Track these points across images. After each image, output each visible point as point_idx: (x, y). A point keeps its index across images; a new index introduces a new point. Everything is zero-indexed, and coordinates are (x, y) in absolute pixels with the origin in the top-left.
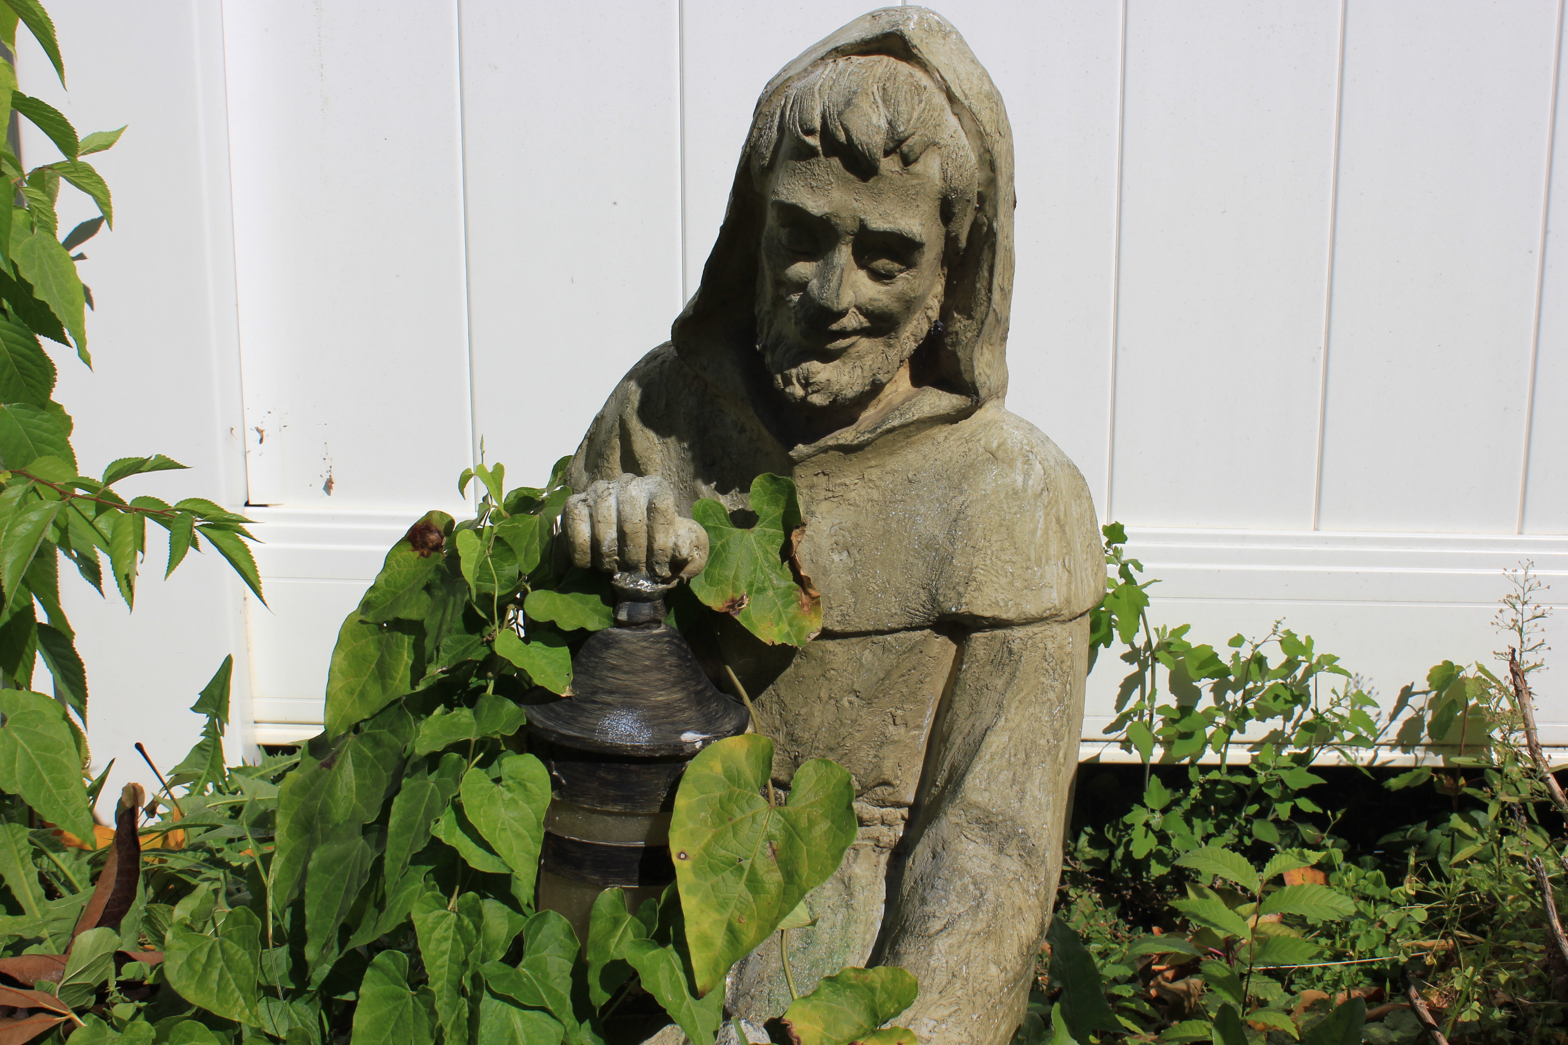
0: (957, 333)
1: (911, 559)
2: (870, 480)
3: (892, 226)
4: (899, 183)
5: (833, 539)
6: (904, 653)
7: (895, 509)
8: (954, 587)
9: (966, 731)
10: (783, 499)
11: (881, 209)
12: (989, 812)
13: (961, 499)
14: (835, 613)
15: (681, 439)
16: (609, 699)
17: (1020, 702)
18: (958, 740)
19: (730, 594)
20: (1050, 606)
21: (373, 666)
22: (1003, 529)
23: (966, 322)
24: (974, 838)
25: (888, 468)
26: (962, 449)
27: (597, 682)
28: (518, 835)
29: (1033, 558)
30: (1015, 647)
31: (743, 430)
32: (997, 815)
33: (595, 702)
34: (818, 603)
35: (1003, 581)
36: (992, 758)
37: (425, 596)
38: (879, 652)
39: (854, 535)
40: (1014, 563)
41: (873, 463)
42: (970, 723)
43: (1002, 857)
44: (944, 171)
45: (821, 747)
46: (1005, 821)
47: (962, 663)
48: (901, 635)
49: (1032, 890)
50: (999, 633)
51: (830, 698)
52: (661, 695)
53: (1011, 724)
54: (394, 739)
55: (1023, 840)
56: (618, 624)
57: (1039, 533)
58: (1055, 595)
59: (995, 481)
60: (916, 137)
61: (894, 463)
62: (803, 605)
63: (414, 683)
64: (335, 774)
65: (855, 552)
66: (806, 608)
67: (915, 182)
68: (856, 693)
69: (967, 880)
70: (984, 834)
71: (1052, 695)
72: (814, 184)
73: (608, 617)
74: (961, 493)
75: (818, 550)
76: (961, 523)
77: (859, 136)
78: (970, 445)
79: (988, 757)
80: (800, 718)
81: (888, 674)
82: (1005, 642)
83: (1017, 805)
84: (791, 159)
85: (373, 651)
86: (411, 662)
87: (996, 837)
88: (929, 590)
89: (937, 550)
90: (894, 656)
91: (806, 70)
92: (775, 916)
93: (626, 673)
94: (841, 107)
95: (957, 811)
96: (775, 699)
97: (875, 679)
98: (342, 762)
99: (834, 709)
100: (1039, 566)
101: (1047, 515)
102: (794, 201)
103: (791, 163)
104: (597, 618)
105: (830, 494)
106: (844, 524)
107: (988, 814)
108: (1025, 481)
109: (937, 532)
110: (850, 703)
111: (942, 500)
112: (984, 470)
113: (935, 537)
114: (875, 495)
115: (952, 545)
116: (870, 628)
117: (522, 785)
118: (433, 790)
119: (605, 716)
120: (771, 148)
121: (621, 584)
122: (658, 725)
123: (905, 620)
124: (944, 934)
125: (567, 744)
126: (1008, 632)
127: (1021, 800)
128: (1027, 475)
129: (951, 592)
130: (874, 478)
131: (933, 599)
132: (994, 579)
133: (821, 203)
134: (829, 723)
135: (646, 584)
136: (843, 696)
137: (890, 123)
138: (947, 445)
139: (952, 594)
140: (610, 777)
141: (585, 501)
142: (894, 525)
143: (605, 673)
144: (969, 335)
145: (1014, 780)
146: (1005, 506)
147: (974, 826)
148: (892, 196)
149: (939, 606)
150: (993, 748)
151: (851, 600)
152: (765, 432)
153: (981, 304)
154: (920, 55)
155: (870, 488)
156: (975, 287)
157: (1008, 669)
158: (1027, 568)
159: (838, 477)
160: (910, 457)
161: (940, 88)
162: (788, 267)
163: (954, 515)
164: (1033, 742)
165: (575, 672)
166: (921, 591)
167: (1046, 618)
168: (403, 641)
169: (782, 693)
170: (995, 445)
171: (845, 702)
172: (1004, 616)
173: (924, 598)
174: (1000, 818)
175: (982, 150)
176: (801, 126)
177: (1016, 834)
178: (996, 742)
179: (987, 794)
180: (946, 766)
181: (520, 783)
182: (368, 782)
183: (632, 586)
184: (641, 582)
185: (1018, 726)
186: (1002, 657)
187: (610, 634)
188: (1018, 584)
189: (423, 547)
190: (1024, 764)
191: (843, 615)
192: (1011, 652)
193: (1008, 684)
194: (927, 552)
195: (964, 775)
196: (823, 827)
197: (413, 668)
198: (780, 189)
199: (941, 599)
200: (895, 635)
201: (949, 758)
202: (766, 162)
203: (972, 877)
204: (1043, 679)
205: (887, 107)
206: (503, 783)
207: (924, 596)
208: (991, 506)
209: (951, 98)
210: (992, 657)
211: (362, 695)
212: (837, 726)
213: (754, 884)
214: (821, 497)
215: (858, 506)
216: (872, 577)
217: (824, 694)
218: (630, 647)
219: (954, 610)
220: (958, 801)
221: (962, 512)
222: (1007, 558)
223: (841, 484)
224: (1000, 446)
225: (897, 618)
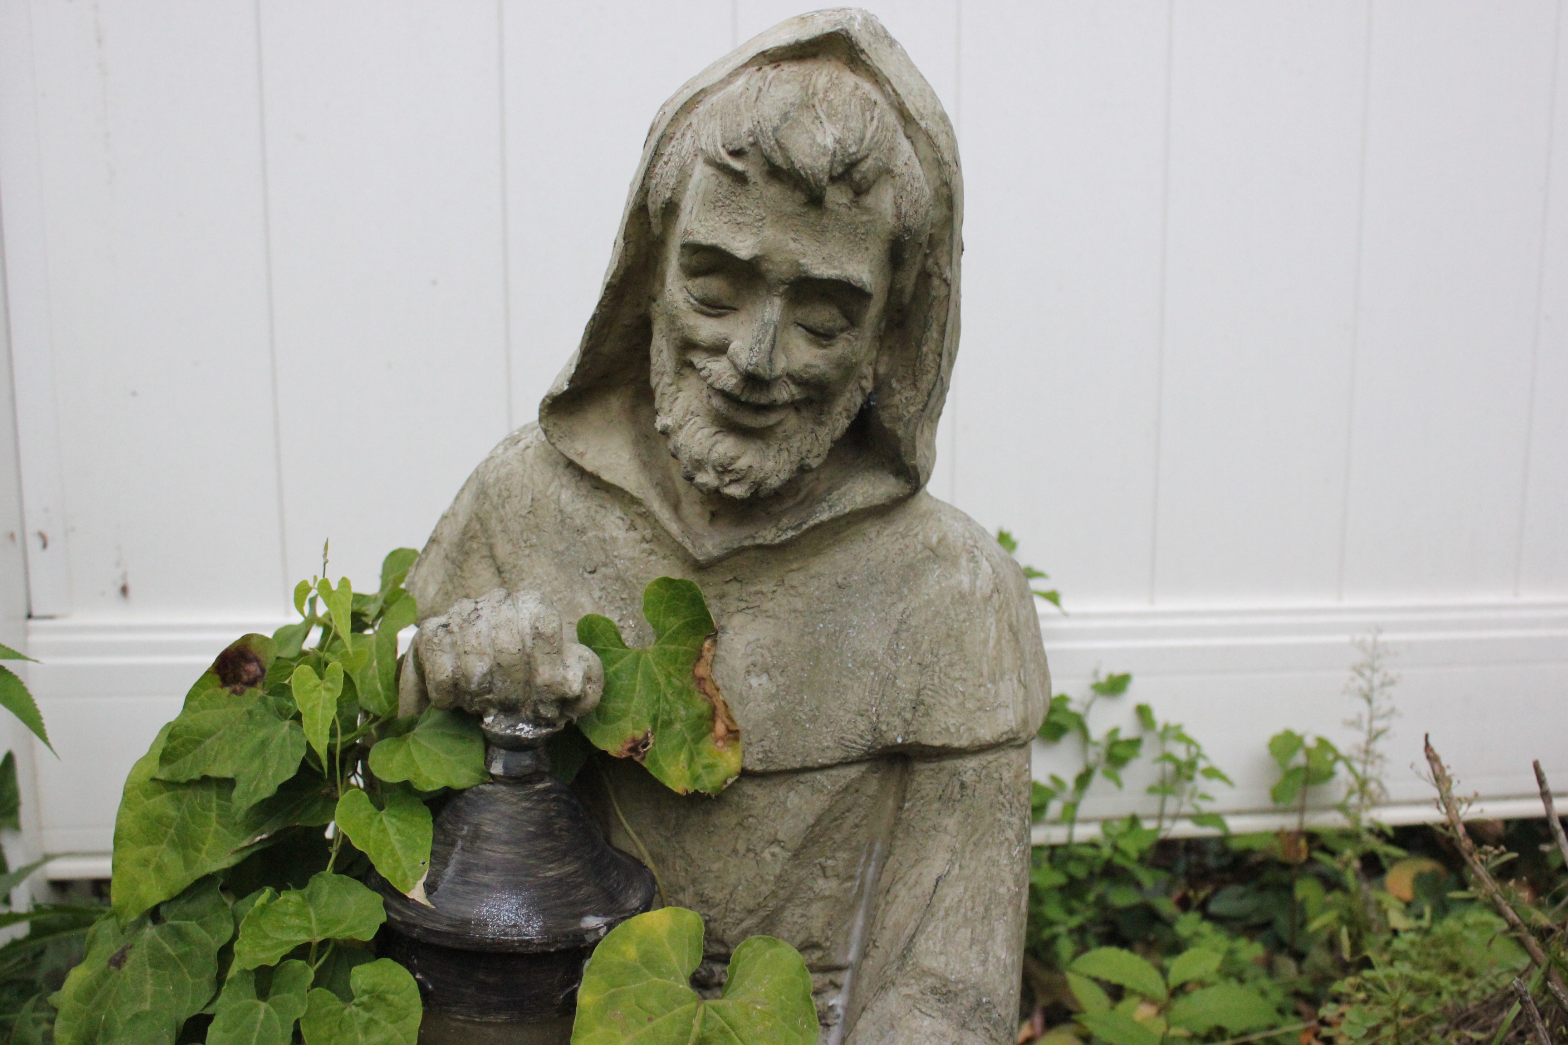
0: (897, 407)
1: (844, 681)
2: (792, 587)
3: (838, 272)
4: (846, 219)
5: (750, 660)
6: (838, 793)
7: (823, 621)
8: (899, 714)
9: (911, 881)
11: (825, 252)
12: (947, 980)
13: (901, 606)
14: (756, 749)
16: (485, 878)
17: (975, 844)
18: (901, 892)
19: (631, 734)
20: (1006, 728)
21: (172, 831)
22: (952, 641)
23: (909, 394)
24: (929, 1012)
25: (812, 572)
26: (897, 546)
29: (985, 672)
30: (967, 779)
32: (956, 983)
35: (953, 702)
36: (947, 915)
38: (808, 793)
39: (775, 654)
40: (965, 680)
41: (795, 566)
42: (917, 871)
43: (964, 1032)
44: (898, 206)
45: (737, 908)
46: (966, 989)
47: (903, 800)
48: (834, 772)
50: (948, 763)
51: (748, 850)
52: (551, 870)
53: (967, 872)
54: (206, 935)
55: (988, 1011)
56: (492, 779)
57: (992, 643)
58: (1011, 716)
59: (939, 583)
60: (870, 162)
61: (820, 565)
62: (717, 740)
65: (777, 674)
66: (721, 743)
67: (865, 218)
68: (779, 843)
70: (942, 1006)
71: (1010, 834)
72: (740, 220)
74: (901, 600)
75: (731, 674)
76: (904, 635)
77: (801, 157)
78: (907, 541)
79: (942, 913)
80: (712, 875)
81: (819, 819)
82: (955, 774)
83: (979, 970)
85: (171, 812)
87: (956, 1009)
88: (869, 717)
89: (876, 669)
90: (826, 798)
94: (776, 123)
95: (907, 980)
97: (803, 826)
99: (753, 863)
100: (994, 682)
101: (999, 621)
102: (714, 242)
104: (465, 772)
105: (743, 605)
106: (762, 642)
107: (946, 982)
108: (973, 583)
109: (874, 647)
110: (773, 855)
111: (878, 607)
112: (925, 570)
113: (872, 653)
114: (799, 604)
115: (895, 662)
116: (798, 766)
117: (382, 1000)
118: (266, 1013)
119: (482, 902)
121: (495, 729)
122: (550, 908)
123: (839, 754)
125: (434, 940)
126: (958, 763)
127: (984, 962)
128: (975, 575)
129: (895, 718)
130: (796, 583)
131: (874, 729)
132: (943, 700)
133: (749, 243)
134: (747, 880)
135: (527, 728)
136: (763, 848)
137: (838, 142)
138: (880, 542)
139: (897, 722)
140: (491, 980)
141: (446, 625)
142: (823, 640)
143: (483, 844)
144: (912, 409)
145: (973, 939)
146: (952, 613)
147: (929, 997)
149: (881, 735)
150: (947, 903)
151: (774, 733)
153: (928, 371)
154: (869, 62)
155: (791, 595)
156: (920, 351)
157: (959, 807)
158: (980, 686)
159: (754, 584)
160: (838, 557)
161: (891, 104)
162: (702, 326)
163: (895, 626)
164: (993, 891)
166: (859, 718)
167: (1002, 744)
168: (211, 802)
170: (934, 540)
171: (766, 855)
172: (956, 744)
173: (862, 728)
174: (961, 986)
175: (938, 182)
176: (723, 147)
177: (980, 1004)
178: (950, 895)
179: (943, 959)
180: (888, 923)
181: (377, 997)
182: (169, 988)
183: (508, 731)
184: (521, 726)
185: (974, 873)
186: (952, 792)
187: (481, 792)
188: (970, 705)
189: (234, 682)
190: (983, 918)
191: (765, 752)
192: (962, 786)
193: (961, 824)
194: (863, 672)
195: (914, 936)
198: (695, 226)
199: (884, 728)
200: (827, 772)
202: (671, 195)
204: (999, 815)
205: (833, 123)
206: (354, 1001)
207: (862, 724)
208: (937, 613)
209: (905, 117)
211: (160, 869)
212: (758, 884)
214: (732, 609)
215: (778, 618)
216: (800, 704)
217: (741, 847)
218: (510, 809)
219: (899, 740)
220: (908, 969)
221: (901, 622)
222: (957, 674)
223: (757, 593)
224: (940, 541)
225: (829, 753)
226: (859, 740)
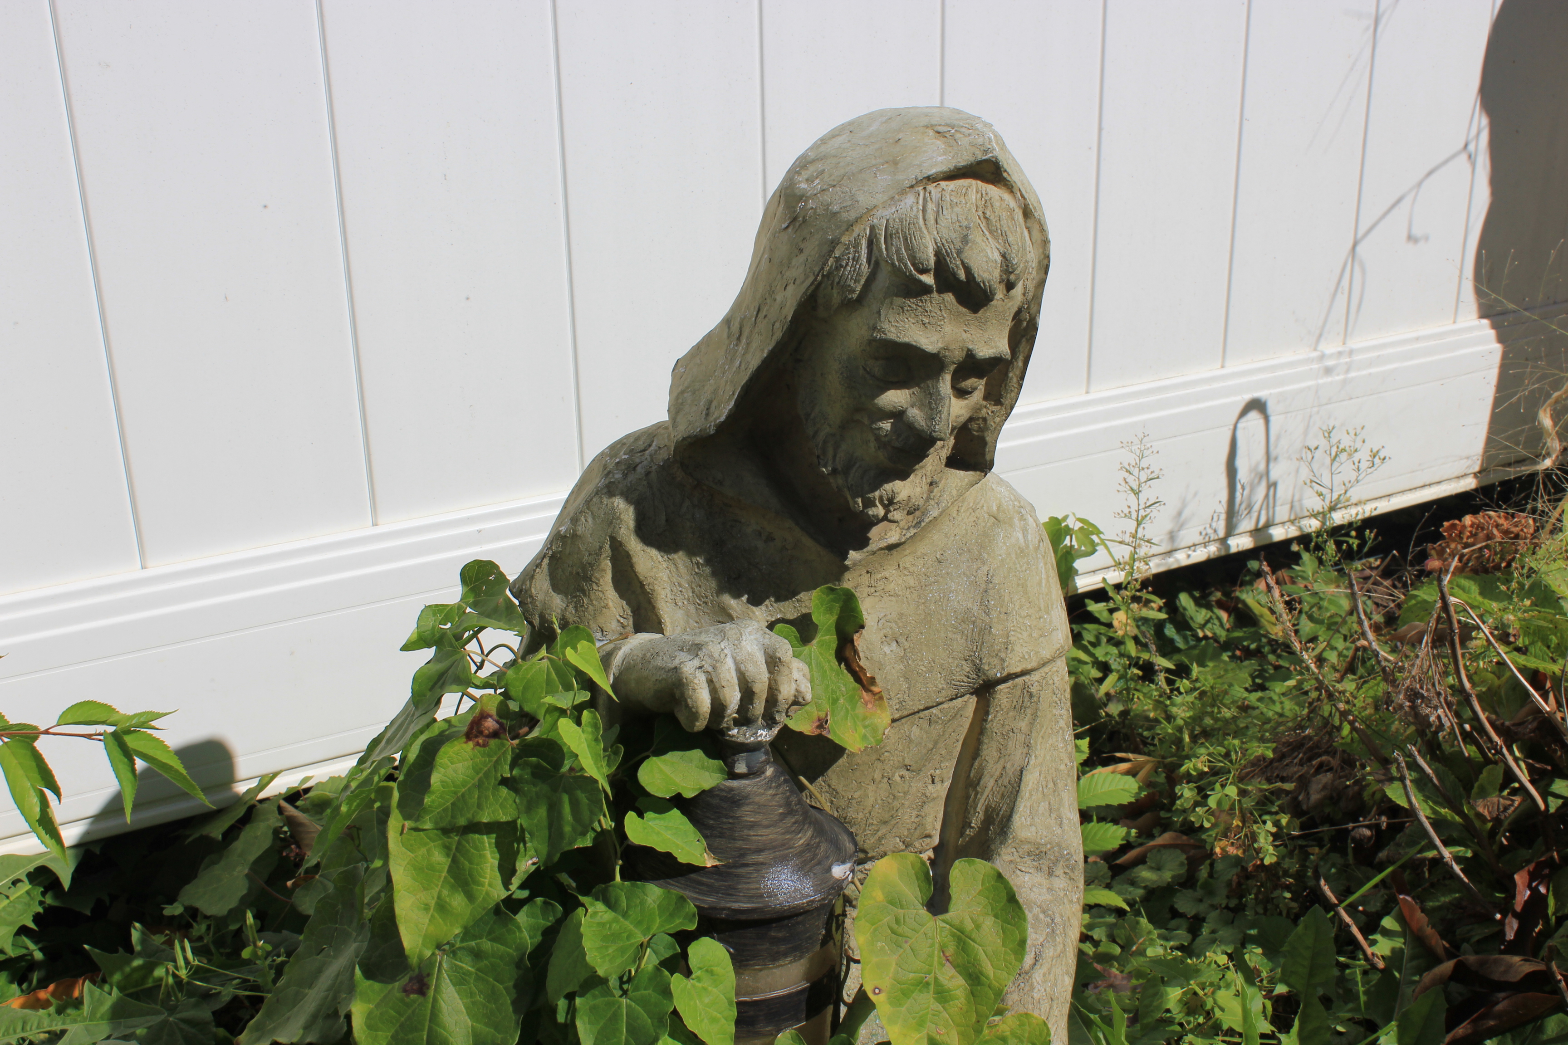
0: (985, 420)
1: (950, 635)
2: (905, 568)
4: (1001, 309)
5: (882, 633)
6: (949, 721)
7: (931, 591)
8: (997, 655)
9: (998, 773)
10: (837, 607)
11: (986, 337)
12: (1039, 844)
13: (985, 569)
14: (894, 702)
15: (691, 553)
16: (760, 858)
17: (1042, 737)
18: (989, 783)
19: (816, 714)
20: (1059, 646)
21: (444, 874)
22: (1020, 588)
23: (995, 408)
24: (1027, 870)
25: (919, 553)
26: (971, 519)
27: (739, 844)
28: (713, 1020)
29: (1042, 608)
30: (1033, 690)
31: (770, 539)
32: (1046, 845)
33: (747, 865)
34: (881, 698)
35: (1025, 634)
36: (1031, 795)
37: (504, 791)
38: (925, 725)
39: (900, 624)
40: (1030, 616)
42: (999, 767)
43: (1053, 879)
45: (875, 822)
46: (1053, 848)
47: (987, 713)
48: (945, 706)
49: (1075, 900)
50: (1019, 680)
51: (883, 776)
52: (800, 838)
53: (1040, 760)
54: (502, 948)
55: (1067, 860)
56: (733, 776)
57: (1044, 582)
58: (1060, 635)
59: (1005, 543)
61: (923, 547)
62: (866, 703)
63: (506, 884)
64: (435, 1000)
65: (904, 640)
66: (870, 706)
67: (1009, 305)
68: (907, 768)
69: (1036, 910)
70: (1035, 863)
71: (1062, 723)
72: (926, 320)
73: (721, 771)
74: (984, 563)
75: (870, 646)
76: (991, 592)
77: (981, 273)
78: (977, 513)
79: (1027, 794)
80: (854, 802)
81: (936, 743)
82: (1025, 687)
83: (1059, 831)
84: (897, 296)
85: (440, 859)
86: (496, 863)
87: (1045, 864)
88: (972, 661)
89: (974, 623)
90: (940, 726)
91: (892, 198)
92: (974, 1020)
93: (767, 827)
94: (958, 245)
95: (1009, 850)
96: (825, 789)
97: (924, 751)
98: (437, 986)
99: (887, 786)
100: (1048, 613)
101: (1046, 564)
102: (906, 340)
103: (898, 301)
104: (707, 774)
105: (873, 590)
106: (889, 617)
107: (1038, 845)
108: (1025, 537)
109: (970, 605)
110: (902, 777)
111: (968, 573)
112: (994, 535)
113: (969, 610)
114: (911, 581)
115: (988, 615)
116: (921, 707)
117: (710, 972)
118: (628, 1006)
119: (764, 877)
120: (863, 282)
121: (741, 739)
122: (810, 870)
123: (952, 692)
124: (1037, 967)
125: (743, 917)
126: (1026, 678)
127: (1061, 825)
128: (1025, 531)
129: (994, 659)
130: (908, 565)
131: (978, 670)
132: (1020, 636)
133: (934, 339)
134: (882, 800)
135: (764, 733)
136: (895, 773)
137: (1004, 256)
138: (960, 519)
139: (996, 661)
140: (780, 935)
141: (700, 668)
142: (933, 607)
143: (746, 832)
145: (1050, 809)
146: (1018, 566)
147: (1027, 859)
148: (994, 322)
149: (984, 674)
150: (1030, 787)
151: (905, 686)
152: (807, 541)
153: (1012, 391)
154: (1008, 179)
155: (905, 575)
156: (1006, 374)
157: (1029, 711)
158: (1040, 618)
159: (879, 572)
160: (935, 538)
161: (1020, 205)
162: (878, 396)
163: (983, 586)
164: (1057, 770)
165: (705, 837)
166: (964, 663)
167: (1055, 658)
168: (483, 843)
169: (833, 783)
170: (995, 508)
171: (897, 778)
172: (1028, 666)
173: (968, 669)
174: (1049, 846)
176: (913, 265)
177: (1062, 856)
178: (1031, 779)
179: (1033, 829)
180: (981, 808)
181: (707, 971)
182: (479, 998)
183: (752, 739)
184: (760, 732)
185: (1044, 759)
186: (1023, 702)
187: (731, 790)
188: (1035, 634)
189: (476, 737)
190: (1054, 791)
191: (901, 702)
192: (1031, 695)
193: (1032, 724)
194: (964, 626)
195: (1010, 816)
196: (989, 924)
197: (501, 868)
198: (886, 326)
199: (986, 668)
200: (939, 707)
201: (982, 801)
202: (855, 296)
203: (1040, 907)
204: (1055, 711)
205: (996, 239)
206: (693, 976)
207: (967, 667)
208: (1009, 569)
209: (1027, 213)
210: (1015, 703)
211: (442, 907)
212: (890, 801)
213: (942, 995)
214: (865, 595)
215: (898, 596)
216: (922, 660)
217: (877, 776)
218: (762, 800)
219: (999, 675)
220: (1010, 842)
221: (989, 582)
222: (1024, 613)
223: (882, 578)
224: (999, 507)
225: (944, 693)
226: (965, 679)
